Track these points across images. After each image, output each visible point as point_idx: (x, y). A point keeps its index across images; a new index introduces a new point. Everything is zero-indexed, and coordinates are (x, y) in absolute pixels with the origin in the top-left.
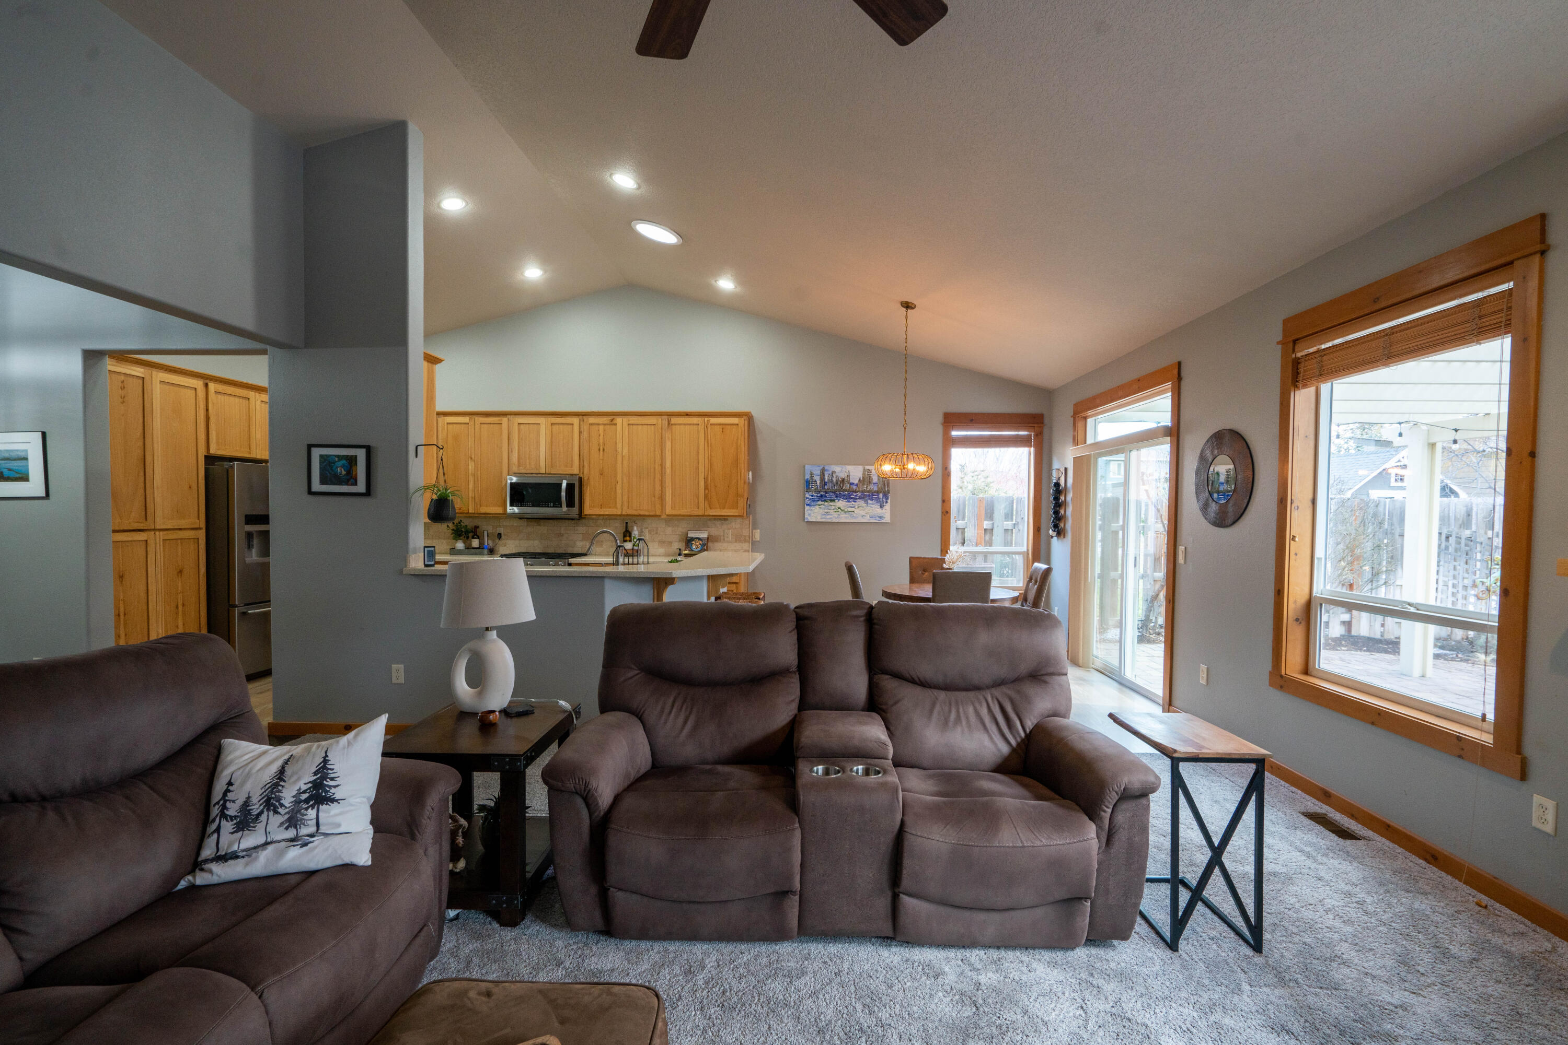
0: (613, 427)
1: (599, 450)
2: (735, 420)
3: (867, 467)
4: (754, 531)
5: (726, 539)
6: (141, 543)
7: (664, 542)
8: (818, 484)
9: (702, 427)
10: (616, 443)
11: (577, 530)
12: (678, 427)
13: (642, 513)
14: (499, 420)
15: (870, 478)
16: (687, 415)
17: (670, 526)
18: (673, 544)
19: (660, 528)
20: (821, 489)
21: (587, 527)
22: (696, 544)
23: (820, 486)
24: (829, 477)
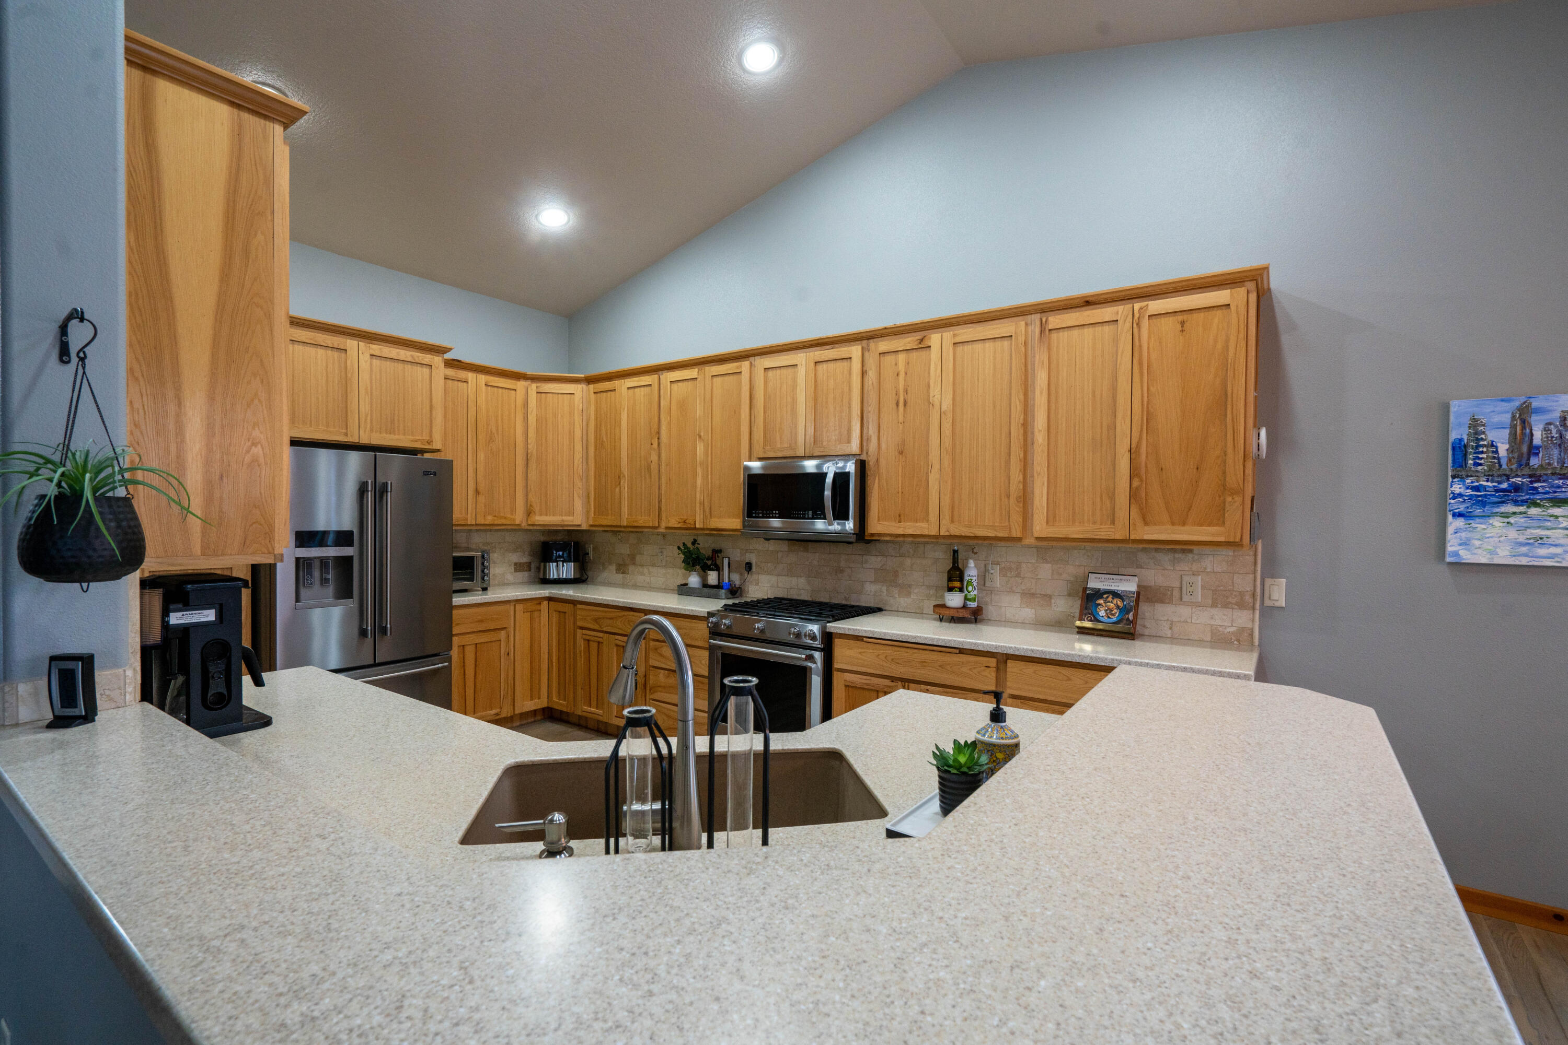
0: (923, 353)
1: (897, 404)
2: (1221, 296)
4: (1268, 581)
5: (1186, 598)
7: (1033, 595)
8: (1503, 453)
9: (1125, 327)
10: (929, 386)
11: (866, 562)
12: (1064, 335)
13: (980, 533)
14: (737, 368)
16: (1088, 302)
17: (1047, 562)
18: (1053, 601)
19: (1024, 565)
20: (1514, 467)
21: (879, 558)
22: (1106, 606)
23: (1510, 460)
24: (1546, 429)
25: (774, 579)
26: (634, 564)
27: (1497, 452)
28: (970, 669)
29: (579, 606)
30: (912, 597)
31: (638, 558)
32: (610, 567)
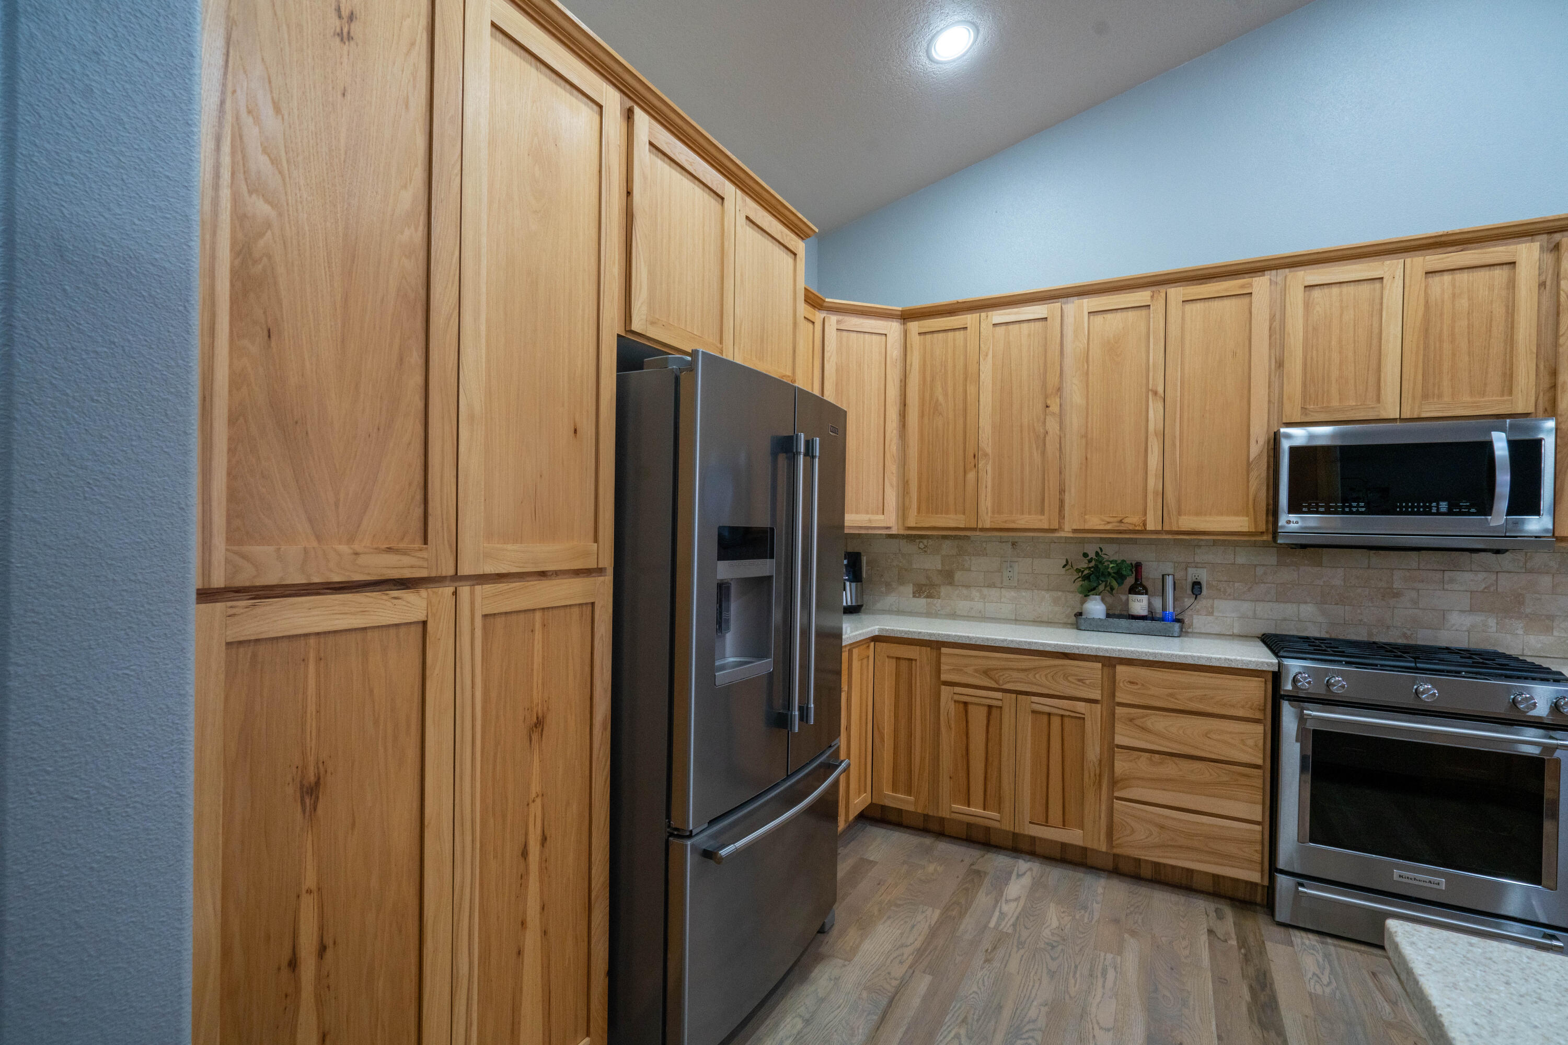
6: (413, 628)
11: (1452, 581)
14: (1242, 287)
21: (1481, 576)
25: (1246, 607)
26: (951, 583)
29: (944, 650)
31: (958, 576)
32: (902, 588)
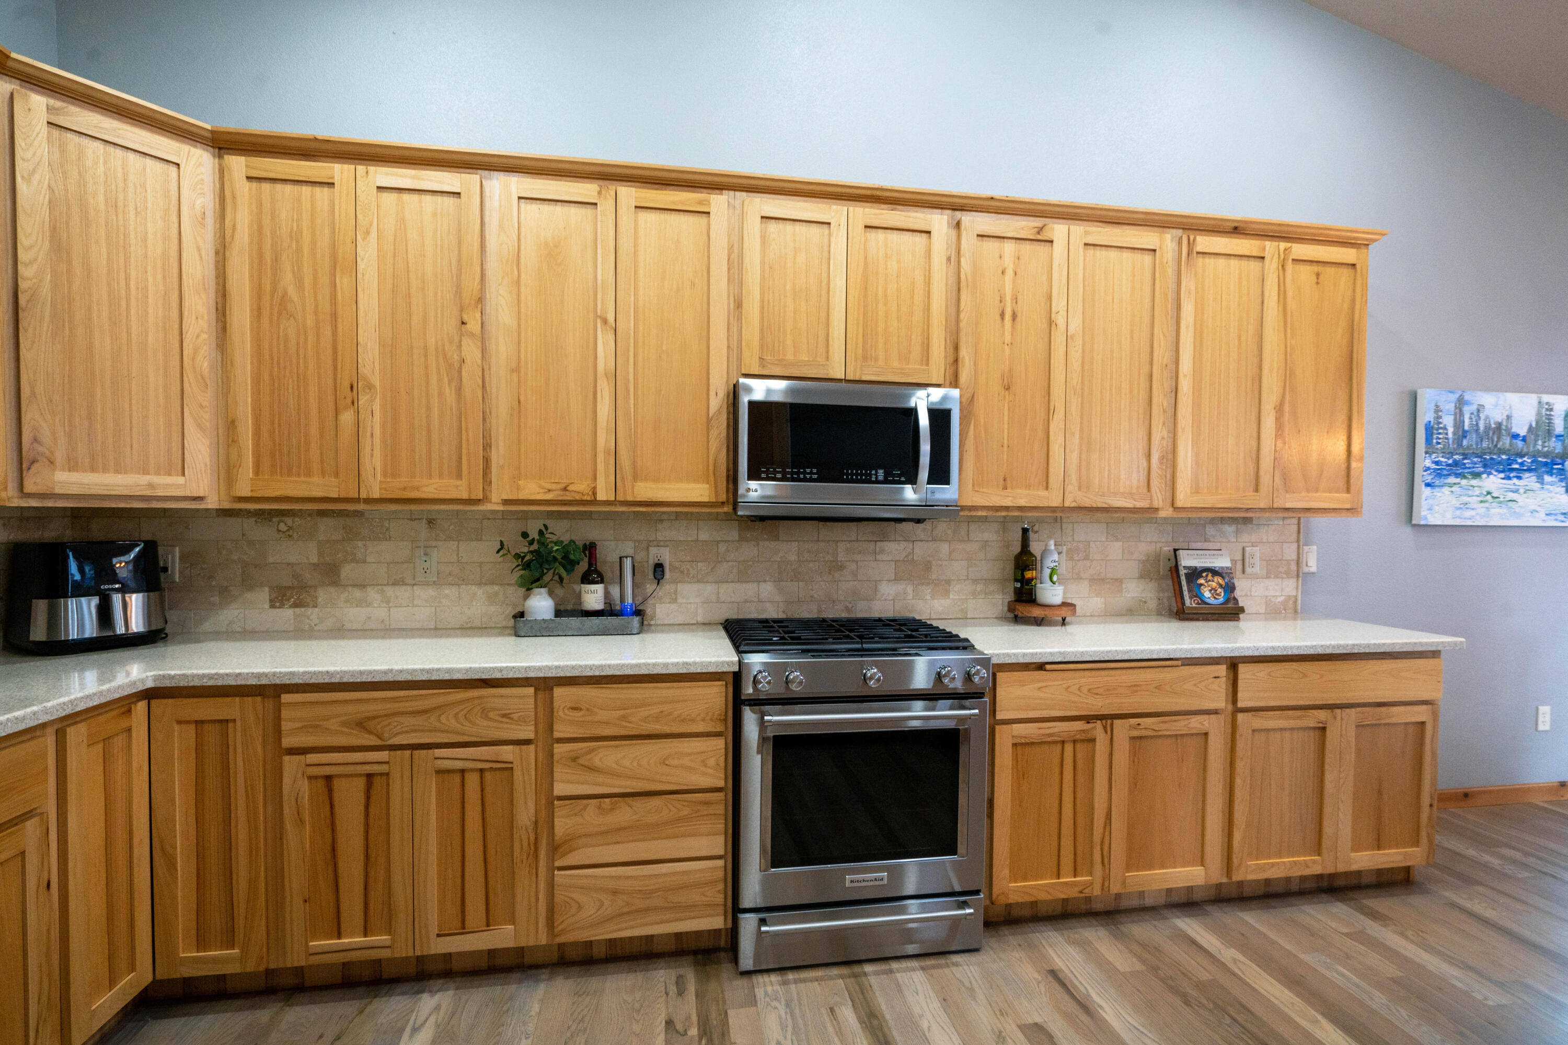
0: (1042, 249)
1: (1002, 315)
3: (1546, 398)
4: (1306, 549)
5: (1248, 570)
7: (1106, 580)
8: (1450, 435)
9: (1272, 265)
10: (1050, 299)
12: (1210, 261)
14: (700, 203)
15: (1550, 423)
16: (1235, 229)
17: (1117, 540)
18: (1124, 586)
19: (1092, 544)
20: (1455, 446)
21: (903, 545)
22: (1209, 586)
23: (1453, 442)
24: (1471, 418)
25: (709, 589)
26: (334, 584)
27: (1447, 434)
28: (1195, 685)
29: (287, 697)
30: (951, 596)
31: (346, 571)
